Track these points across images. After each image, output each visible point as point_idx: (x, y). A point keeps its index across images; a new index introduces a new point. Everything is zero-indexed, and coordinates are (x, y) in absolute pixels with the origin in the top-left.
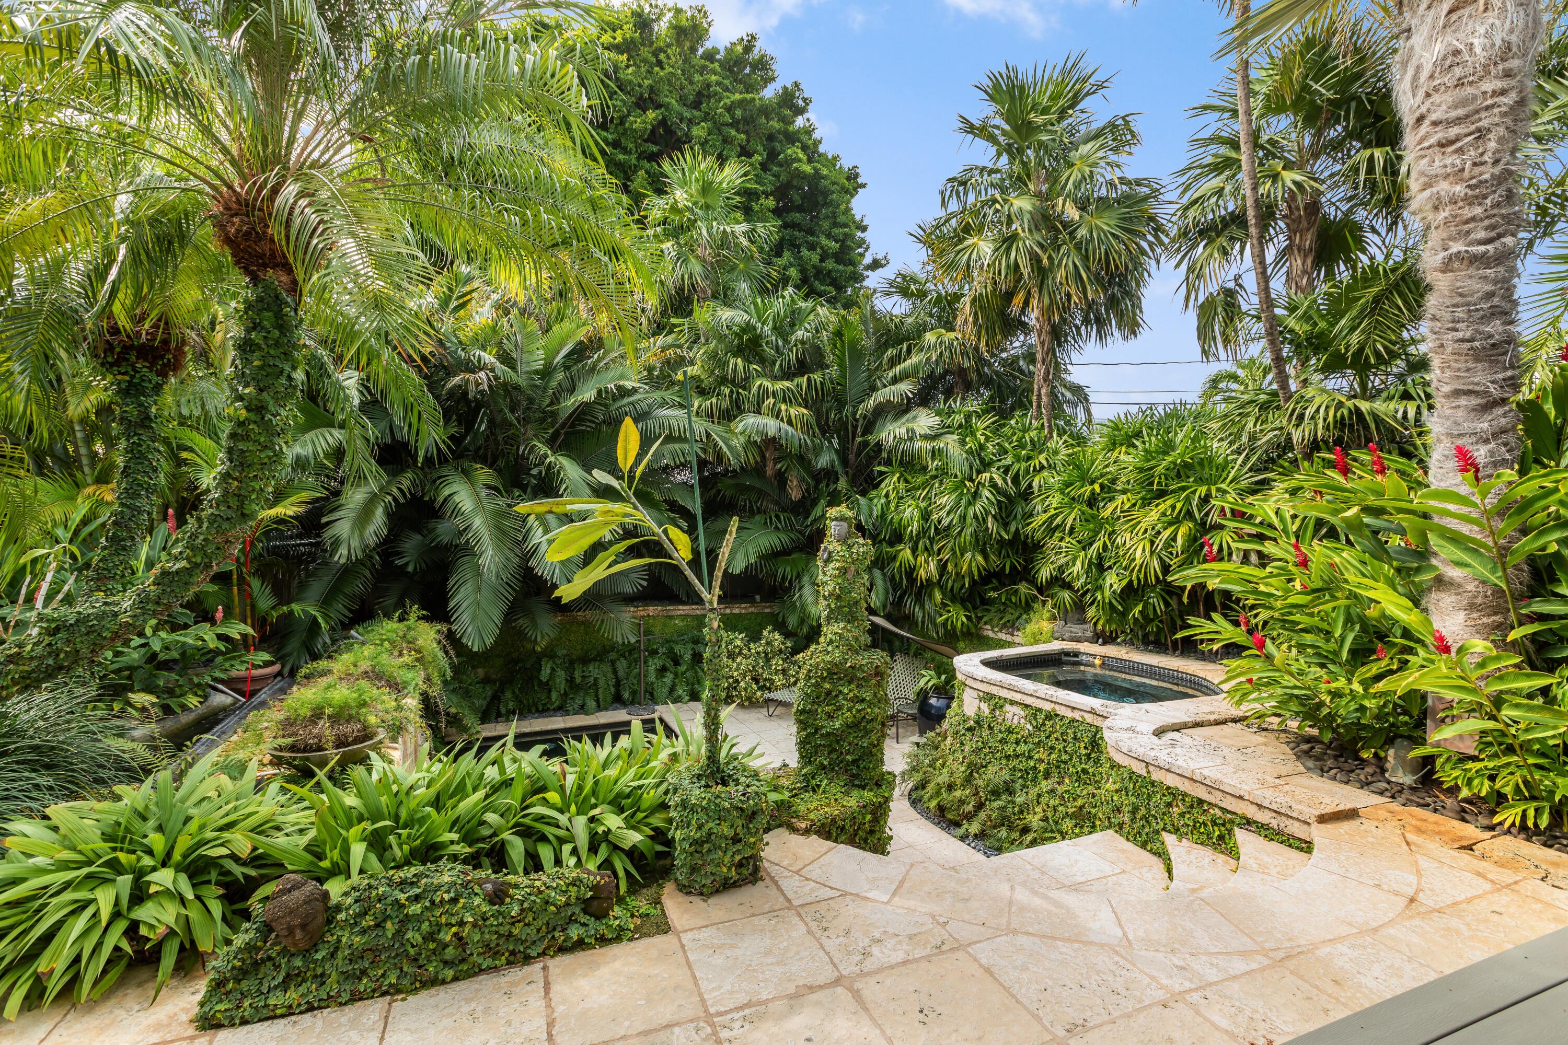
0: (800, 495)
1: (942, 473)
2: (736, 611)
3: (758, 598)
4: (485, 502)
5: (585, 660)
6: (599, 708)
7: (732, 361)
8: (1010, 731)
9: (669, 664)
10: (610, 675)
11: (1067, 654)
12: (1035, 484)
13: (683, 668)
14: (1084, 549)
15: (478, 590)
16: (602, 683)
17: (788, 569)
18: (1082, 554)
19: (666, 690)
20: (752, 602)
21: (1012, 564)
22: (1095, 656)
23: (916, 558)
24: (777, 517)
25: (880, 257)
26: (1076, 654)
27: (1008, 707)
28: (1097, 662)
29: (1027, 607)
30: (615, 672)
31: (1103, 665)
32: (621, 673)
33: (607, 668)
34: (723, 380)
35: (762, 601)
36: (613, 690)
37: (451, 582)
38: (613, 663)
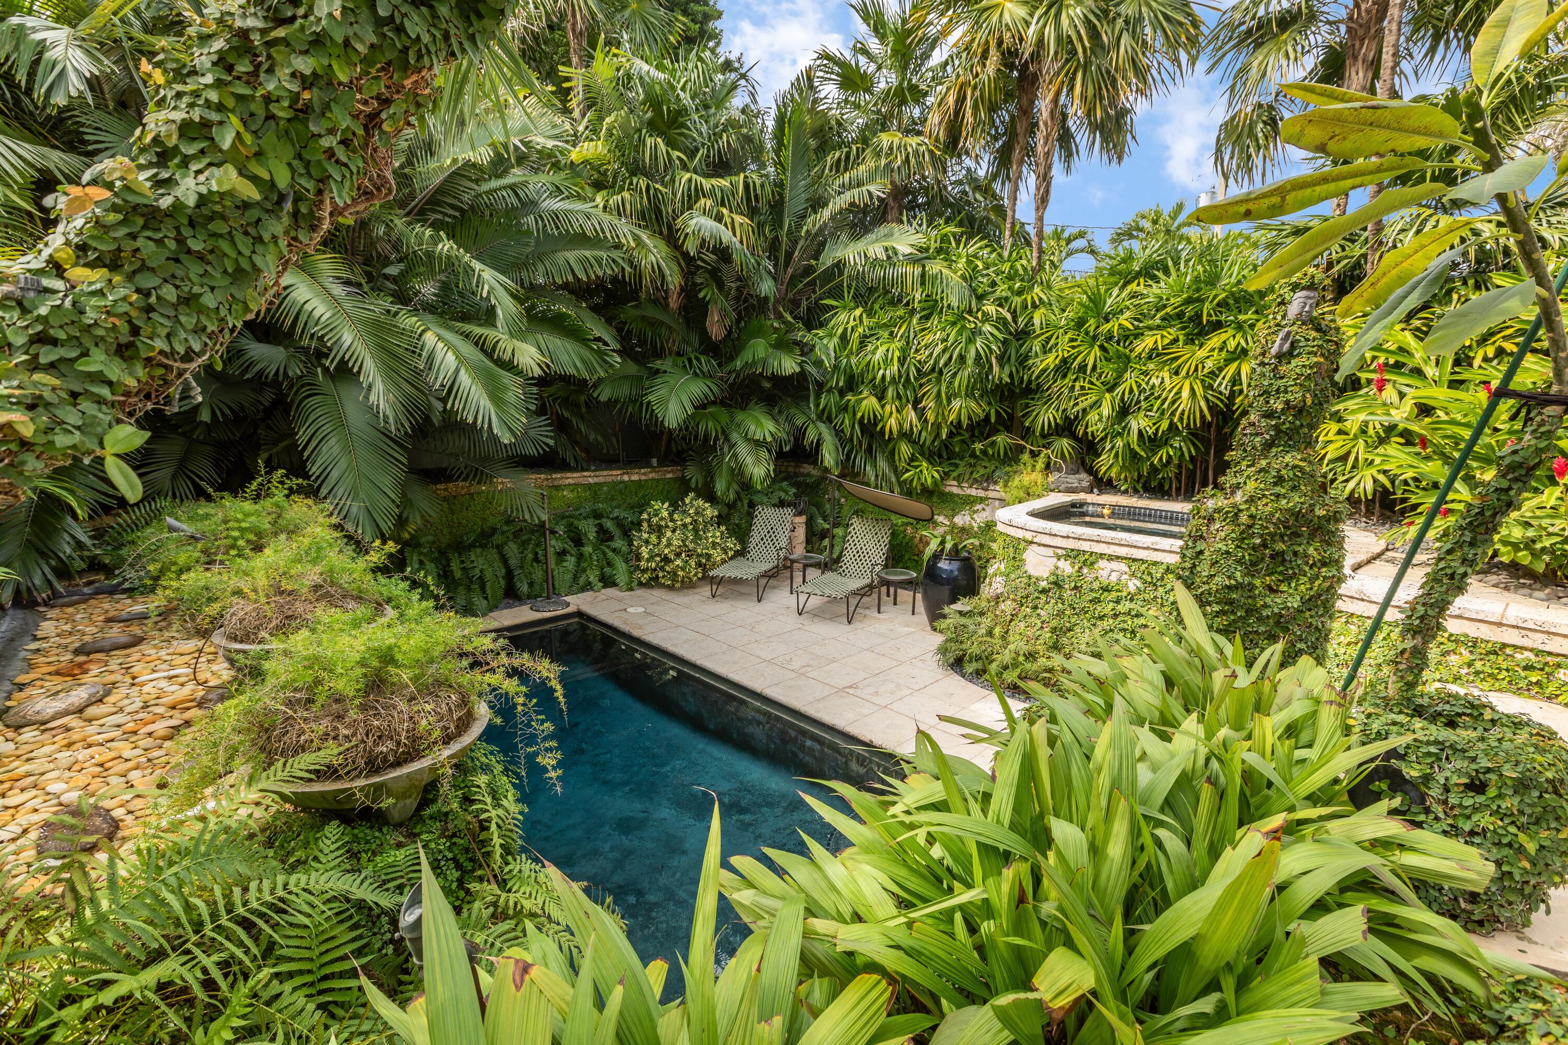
0: (723, 333)
1: (931, 308)
2: (635, 478)
3: (654, 461)
4: (348, 306)
5: (460, 547)
6: (493, 608)
7: (649, 141)
8: (1106, 589)
9: (569, 546)
10: (498, 564)
11: (1073, 505)
12: (1037, 321)
13: (588, 549)
14: (1109, 390)
15: (348, 449)
16: (488, 575)
17: (710, 425)
18: (1107, 395)
19: (569, 577)
20: (648, 465)
21: (997, 412)
22: (1103, 506)
23: (883, 407)
24: (698, 359)
25: (733, 57)
26: (1082, 504)
27: (1102, 563)
28: (1106, 511)
29: (1011, 457)
30: (505, 560)
31: (1113, 515)
32: (513, 562)
33: (493, 554)
34: (636, 169)
35: (660, 464)
36: (503, 582)
37: (302, 437)
38: (499, 548)
